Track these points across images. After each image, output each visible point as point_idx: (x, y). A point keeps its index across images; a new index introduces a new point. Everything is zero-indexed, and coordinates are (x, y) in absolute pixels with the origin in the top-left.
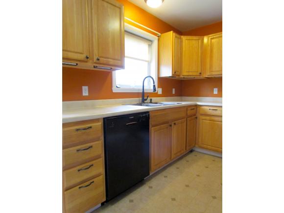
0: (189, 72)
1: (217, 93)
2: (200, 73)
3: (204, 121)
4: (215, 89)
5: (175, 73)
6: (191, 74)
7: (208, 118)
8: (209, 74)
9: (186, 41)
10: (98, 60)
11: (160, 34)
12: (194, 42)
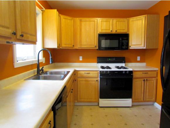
0: (66, 44)
1: (82, 60)
2: (74, 46)
3: (81, 82)
4: (80, 57)
5: (59, 45)
6: (67, 46)
7: (84, 79)
8: (79, 47)
9: (64, 19)
10: (22, 36)
11: (44, 9)
12: (69, 21)
